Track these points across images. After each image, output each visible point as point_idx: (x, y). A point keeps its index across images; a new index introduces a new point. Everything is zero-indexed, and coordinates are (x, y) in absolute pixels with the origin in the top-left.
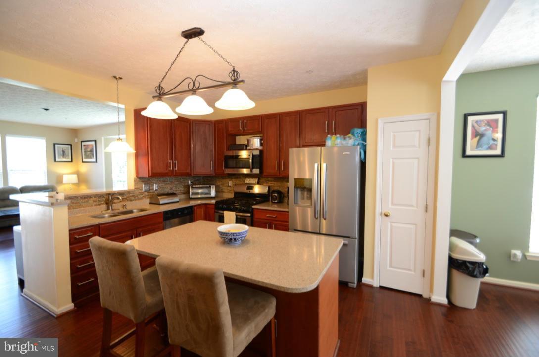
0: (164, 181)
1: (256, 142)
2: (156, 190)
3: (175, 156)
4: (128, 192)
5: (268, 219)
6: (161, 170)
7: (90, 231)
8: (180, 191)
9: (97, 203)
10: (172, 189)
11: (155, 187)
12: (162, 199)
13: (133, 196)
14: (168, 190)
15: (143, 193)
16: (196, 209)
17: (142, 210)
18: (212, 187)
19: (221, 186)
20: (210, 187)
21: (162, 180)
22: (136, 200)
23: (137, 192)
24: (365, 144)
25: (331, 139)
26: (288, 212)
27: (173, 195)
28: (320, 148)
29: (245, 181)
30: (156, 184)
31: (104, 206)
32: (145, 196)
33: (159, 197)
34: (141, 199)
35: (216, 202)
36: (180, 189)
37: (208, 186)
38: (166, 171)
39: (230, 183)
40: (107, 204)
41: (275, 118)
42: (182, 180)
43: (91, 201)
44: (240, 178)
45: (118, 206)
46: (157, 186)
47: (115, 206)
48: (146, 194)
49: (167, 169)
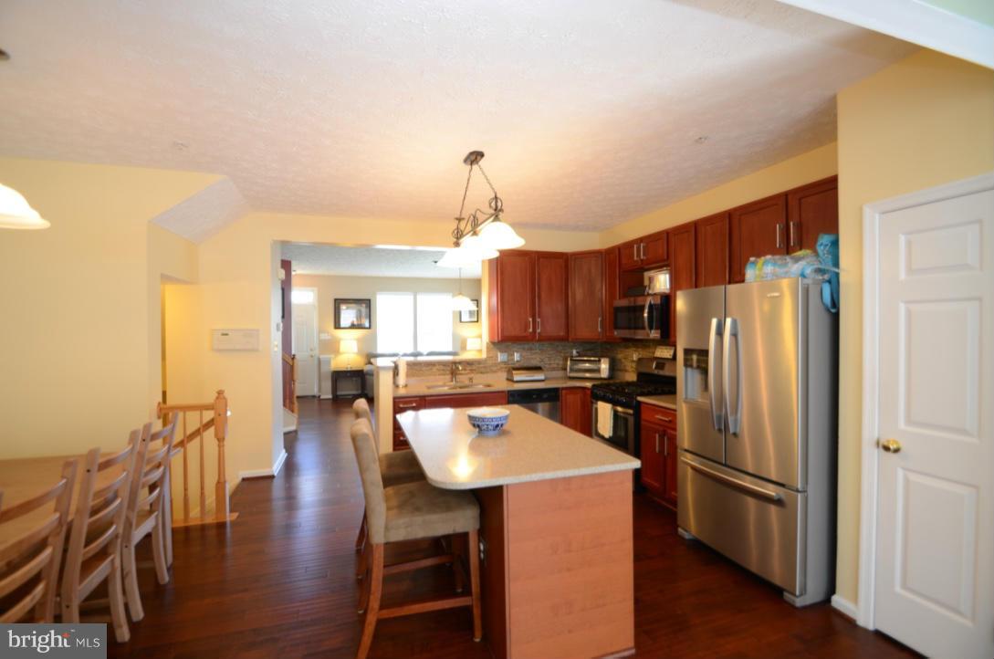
0: (531, 349)
1: (662, 282)
2: (517, 361)
3: (539, 312)
4: (479, 362)
5: (661, 425)
6: (518, 332)
7: (415, 401)
8: (558, 364)
9: (442, 372)
10: (542, 361)
11: (516, 357)
12: (516, 374)
13: (485, 367)
14: (535, 363)
15: (499, 364)
16: (566, 394)
17: (489, 386)
18: (602, 360)
19: (623, 360)
20: (599, 361)
21: (526, 346)
22: (487, 372)
23: (490, 362)
24: (836, 270)
25: (754, 263)
26: (675, 410)
27: (538, 369)
28: (723, 287)
29: (654, 353)
30: (517, 352)
31: (448, 377)
32: (502, 368)
33: (514, 372)
34: (495, 372)
35: (594, 386)
36: (557, 362)
37: (597, 359)
38: (524, 334)
39: (634, 356)
40: (452, 374)
41: (687, 232)
42: (560, 348)
43: (435, 369)
44: (649, 347)
45: (464, 379)
46: (518, 355)
47: (460, 378)
48: (503, 366)
49: (526, 330)
